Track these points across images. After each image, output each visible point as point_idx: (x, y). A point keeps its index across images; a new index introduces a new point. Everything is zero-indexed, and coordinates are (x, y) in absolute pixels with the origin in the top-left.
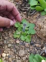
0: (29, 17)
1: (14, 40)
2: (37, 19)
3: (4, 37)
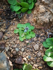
0: (21, 21)
1: (23, 43)
2: (28, 18)
3: (13, 47)
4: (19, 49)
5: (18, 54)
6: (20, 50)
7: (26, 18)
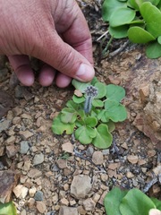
1: (55, 140)
2: (135, 69)
3: (21, 132)
4: (31, 152)
5: (18, 162)
6: (32, 157)
7: (131, 66)
